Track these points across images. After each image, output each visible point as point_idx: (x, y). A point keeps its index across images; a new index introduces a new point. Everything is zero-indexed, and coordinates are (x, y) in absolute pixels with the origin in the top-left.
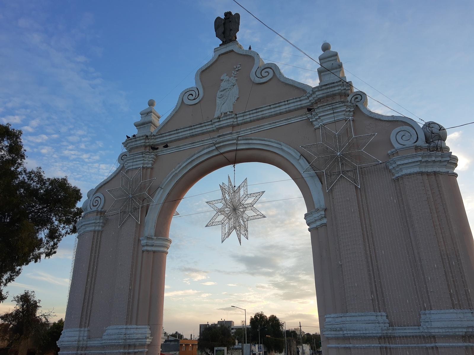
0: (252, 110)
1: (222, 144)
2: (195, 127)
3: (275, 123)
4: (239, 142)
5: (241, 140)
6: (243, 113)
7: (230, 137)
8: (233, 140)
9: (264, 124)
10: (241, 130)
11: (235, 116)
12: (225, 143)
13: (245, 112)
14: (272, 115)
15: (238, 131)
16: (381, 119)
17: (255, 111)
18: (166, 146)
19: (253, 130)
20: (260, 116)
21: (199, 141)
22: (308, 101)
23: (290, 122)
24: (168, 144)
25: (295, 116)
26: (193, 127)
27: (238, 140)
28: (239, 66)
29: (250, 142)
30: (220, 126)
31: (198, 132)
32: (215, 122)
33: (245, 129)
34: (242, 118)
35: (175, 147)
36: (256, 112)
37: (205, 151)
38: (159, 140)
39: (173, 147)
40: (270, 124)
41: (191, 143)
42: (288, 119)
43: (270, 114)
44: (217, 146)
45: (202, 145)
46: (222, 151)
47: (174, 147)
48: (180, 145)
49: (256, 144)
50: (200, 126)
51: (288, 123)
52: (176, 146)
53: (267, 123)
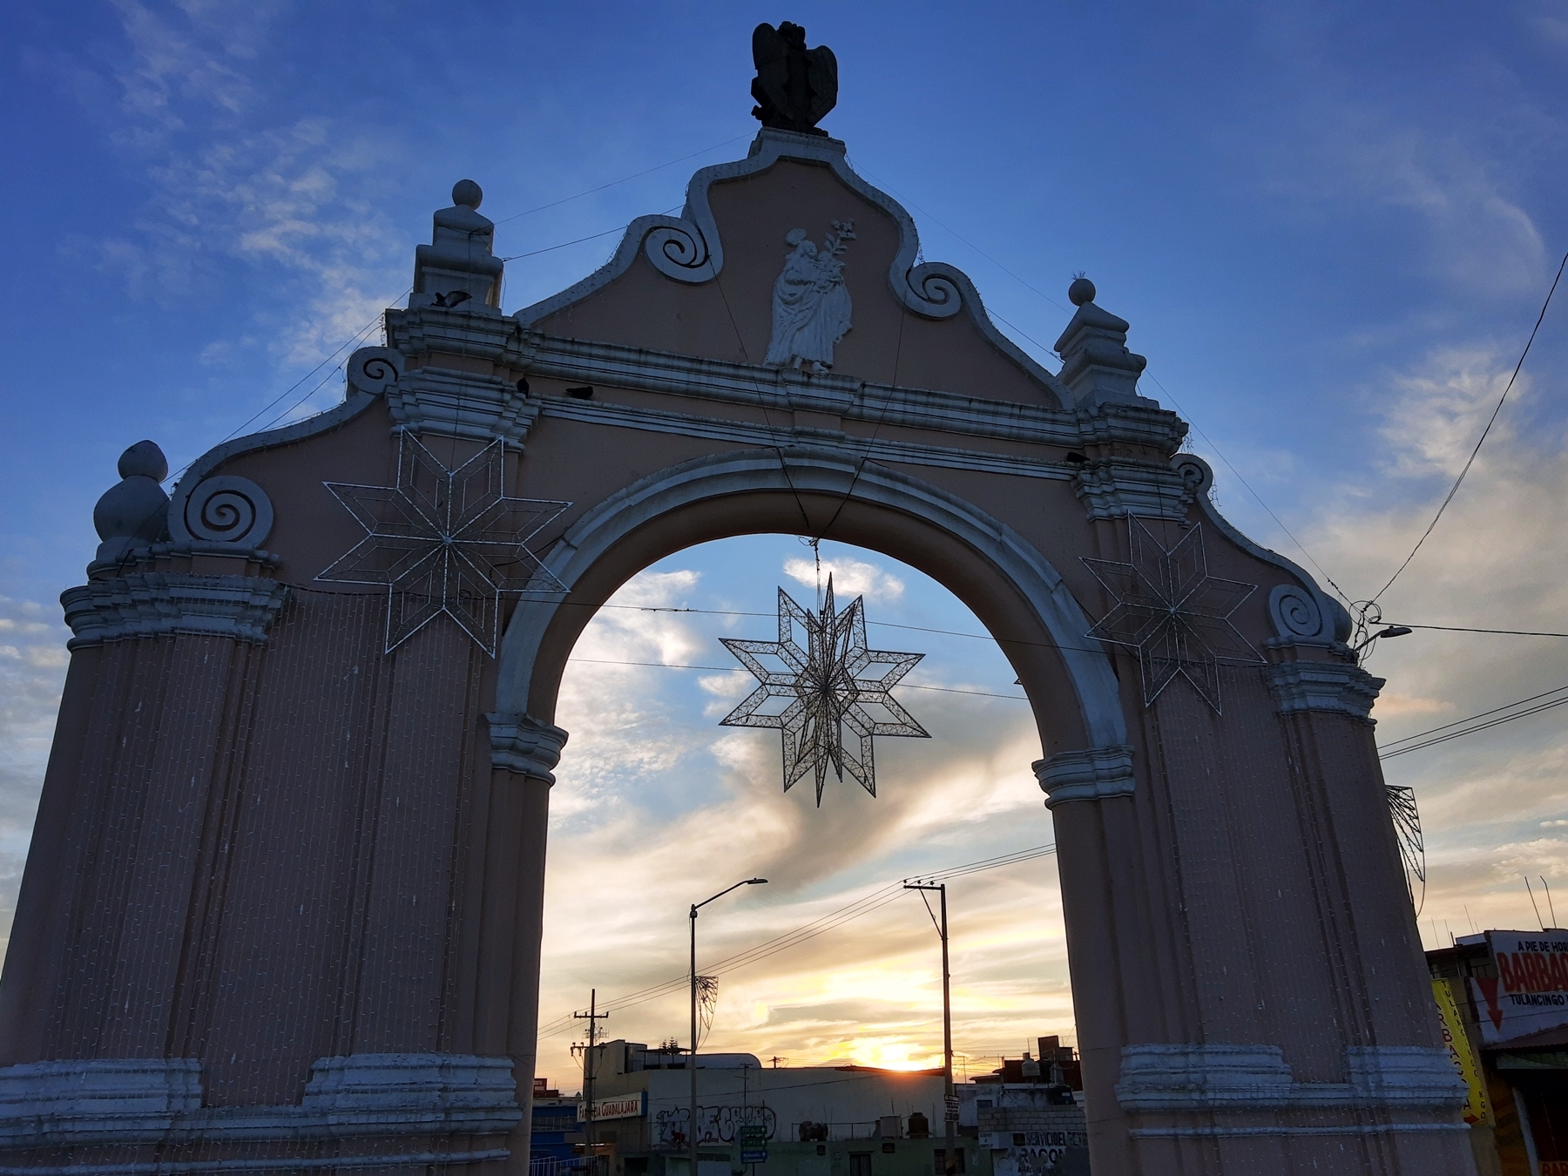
0: (916, 392)
1: (806, 463)
2: (714, 369)
3: (980, 457)
4: (864, 476)
5: (870, 471)
6: (886, 389)
7: (834, 449)
8: (846, 462)
9: (947, 449)
10: (876, 440)
11: (860, 390)
12: (817, 463)
13: (893, 390)
14: (967, 431)
15: (862, 439)
16: (1248, 549)
17: (923, 399)
18: (585, 393)
19: (910, 454)
20: (935, 420)
21: (722, 421)
22: (1075, 431)
23: (1020, 472)
24: (595, 390)
25: (1036, 460)
26: (705, 367)
27: (860, 468)
28: (849, 226)
29: (900, 487)
30: (804, 401)
31: (720, 391)
32: (791, 382)
33: (887, 442)
34: (880, 404)
35: (625, 412)
36: (926, 404)
37: (743, 465)
38: (556, 358)
39: (616, 406)
40: (963, 455)
41: (689, 416)
42: (1016, 461)
43: (965, 425)
44: (789, 461)
45: (728, 437)
46: (800, 483)
47: (621, 407)
48: (645, 411)
49: (918, 501)
50: (731, 371)
51: (1015, 472)
52: (628, 408)
53: (956, 450)
